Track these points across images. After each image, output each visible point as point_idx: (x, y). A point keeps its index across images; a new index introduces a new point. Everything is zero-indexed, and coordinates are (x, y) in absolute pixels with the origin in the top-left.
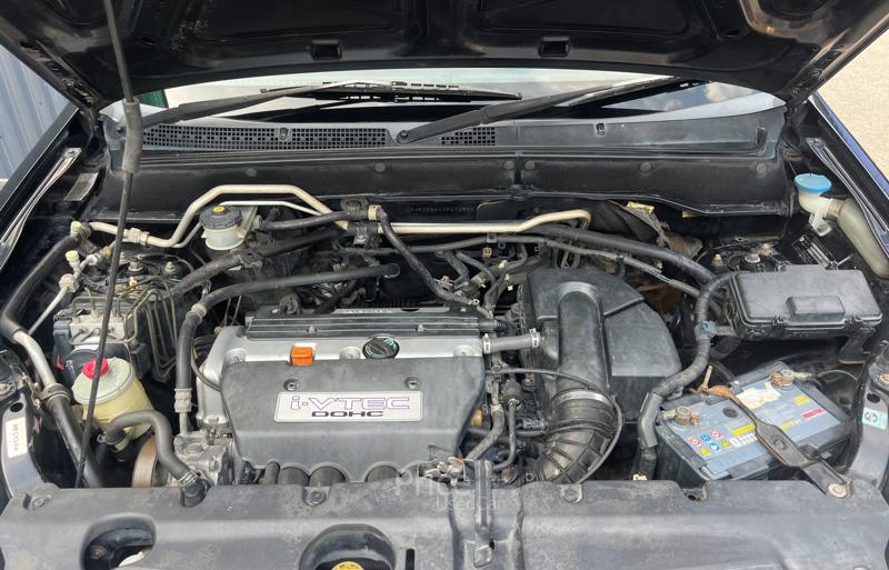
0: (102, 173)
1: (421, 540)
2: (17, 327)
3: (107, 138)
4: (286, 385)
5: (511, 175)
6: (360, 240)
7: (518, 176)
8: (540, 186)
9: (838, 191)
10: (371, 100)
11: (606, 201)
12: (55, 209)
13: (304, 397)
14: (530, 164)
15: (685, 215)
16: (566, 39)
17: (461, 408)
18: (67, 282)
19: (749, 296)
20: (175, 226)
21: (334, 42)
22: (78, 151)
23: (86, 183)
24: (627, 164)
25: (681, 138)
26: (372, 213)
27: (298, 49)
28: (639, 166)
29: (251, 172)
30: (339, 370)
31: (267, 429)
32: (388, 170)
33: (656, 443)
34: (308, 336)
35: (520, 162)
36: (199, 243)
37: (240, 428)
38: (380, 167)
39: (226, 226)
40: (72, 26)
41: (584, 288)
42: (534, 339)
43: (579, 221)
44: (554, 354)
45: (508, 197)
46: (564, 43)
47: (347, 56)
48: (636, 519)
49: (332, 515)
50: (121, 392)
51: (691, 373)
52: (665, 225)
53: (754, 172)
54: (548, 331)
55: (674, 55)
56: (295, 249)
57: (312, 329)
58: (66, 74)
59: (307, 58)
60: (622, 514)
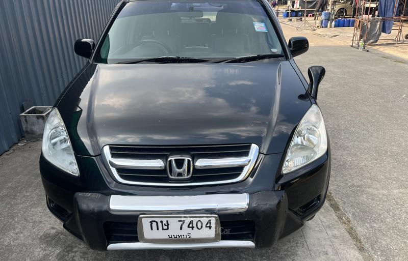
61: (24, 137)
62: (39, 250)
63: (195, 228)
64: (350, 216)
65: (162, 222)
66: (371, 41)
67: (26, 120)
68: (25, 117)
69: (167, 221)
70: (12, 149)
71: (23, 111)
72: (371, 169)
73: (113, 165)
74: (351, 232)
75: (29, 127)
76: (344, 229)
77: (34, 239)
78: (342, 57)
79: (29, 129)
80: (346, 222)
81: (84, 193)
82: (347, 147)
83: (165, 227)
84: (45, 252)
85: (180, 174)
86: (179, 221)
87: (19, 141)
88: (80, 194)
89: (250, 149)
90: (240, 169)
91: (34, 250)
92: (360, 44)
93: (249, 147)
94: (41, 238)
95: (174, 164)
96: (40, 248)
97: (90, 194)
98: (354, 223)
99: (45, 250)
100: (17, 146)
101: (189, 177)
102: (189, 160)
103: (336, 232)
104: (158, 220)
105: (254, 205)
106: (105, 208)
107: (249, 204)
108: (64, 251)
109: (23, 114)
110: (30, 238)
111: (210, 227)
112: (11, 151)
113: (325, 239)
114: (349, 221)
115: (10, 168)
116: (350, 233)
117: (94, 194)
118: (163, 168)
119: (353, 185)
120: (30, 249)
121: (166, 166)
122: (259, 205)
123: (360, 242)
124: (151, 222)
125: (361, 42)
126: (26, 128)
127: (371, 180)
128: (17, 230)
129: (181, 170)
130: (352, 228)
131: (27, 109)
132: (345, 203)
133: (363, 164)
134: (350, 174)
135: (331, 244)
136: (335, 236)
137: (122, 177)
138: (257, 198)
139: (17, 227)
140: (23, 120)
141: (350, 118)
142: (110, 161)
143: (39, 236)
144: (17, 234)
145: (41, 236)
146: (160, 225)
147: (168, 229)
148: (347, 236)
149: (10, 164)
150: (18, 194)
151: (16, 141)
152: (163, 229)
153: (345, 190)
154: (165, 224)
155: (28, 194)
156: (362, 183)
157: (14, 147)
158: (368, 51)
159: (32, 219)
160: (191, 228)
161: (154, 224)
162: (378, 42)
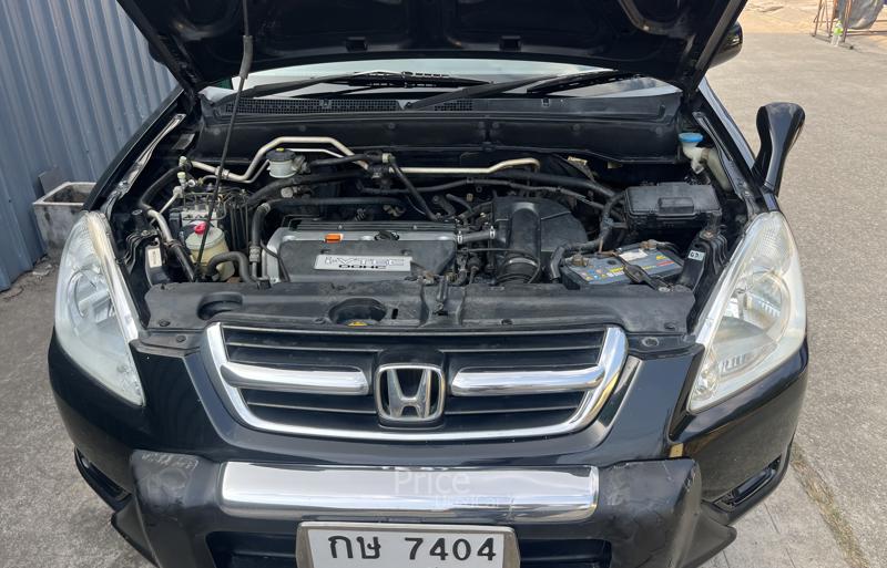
0: (197, 134)
1: (402, 305)
2: (149, 207)
3: (203, 109)
4: (322, 252)
5: (483, 133)
6: (376, 176)
7: (488, 134)
8: (504, 142)
9: (706, 143)
10: (388, 86)
11: (550, 154)
12: (167, 153)
13: (334, 257)
14: (496, 125)
15: (609, 167)
16: (518, 37)
17: (437, 265)
18: (177, 190)
19: (634, 199)
20: (247, 166)
21: (362, 38)
22: (184, 116)
23: (187, 140)
24: (563, 125)
25: (604, 110)
26: (385, 157)
27: (338, 44)
28: (572, 128)
29: (303, 128)
30: (358, 245)
31: (310, 274)
32: (397, 127)
33: (559, 276)
34: (338, 230)
35: (489, 123)
36: (266, 172)
37: (292, 273)
38: (392, 125)
39: (285, 160)
40: (192, 22)
41: (530, 206)
42: (492, 233)
43: (530, 165)
44: (504, 240)
45: (480, 149)
46: (516, 41)
47: (372, 49)
48: (535, 298)
49: (350, 294)
50: (217, 244)
51: (591, 244)
52: (595, 174)
53: (654, 133)
54: (501, 227)
55: (591, 51)
56: (332, 180)
57: (340, 227)
58: (182, 58)
59: (344, 50)
60: (526, 296)
61: (45, 255)
62: (69, 552)
63: (451, 557)
64: (831, 480)
65: (360, 540)
66: (861, 22)
67: (47, 217)
68: (45, 208)
69: (376, 539)
70: (17, 285)
71: (41, 193)
72: (877, 353)
73: (232, 379)
74: (835, 524)
75: (54, 231)
76: (817, 517)
77: (56, 523)
78: (794, 61)
79: (56, 236)
80: (822, 495)
81: (156, 454)
82: (817, 293)
83: (371, 553)
84: (81, 561)
85: (409, 410)
86: (407, 539)
87: (34, 265)
88: (146, 456)
89: (601, 342)
90: (574, 397)
91: (56, 551)
92: (835, 30)
93: (598, 337)
94: (72, 522)
95: (394, 382)
96: (71, 546)
97: (171, 457)
98: (842, 499)
99: (82, 553)
100: (30, 279)
101: (434, 417)
102: (434, 375)
103: (798, 525)
104: (352, 536)
105: (613, 501)
106: (209, 497)
107: (599, 498)
108: (126, 556)
109: (41, 202)
110: (47, 520)
111: (491, 555)
112: (16, 290)
113: (771, 544)
114: (830, 496)
115: (11, 332)
116: (833, 529)
117: (182, 457)
118: (366, 392)
119: (836, 397)
120: (46, 549)
121: (372, 386)
122: (625, 502)
123: (859, 554)
124: (333, 540)
125: (837, 27)
126: (48, 234)
127: (880, 382)
128: (19, 498)
129: (414, 399)
130: (837, 515)
131: (51, 190)
132: (817, 444)
133: (857, 340)
134: (827, 367)
135: (787, 557)
136: (795, 537)
137: (255, 410)
138: (622, 484)
139: (20, 489)
140: (40, 215)
141: (819, 218)
142: (223, 368)
143: (69, 516)
144: (17, 507)
145: (74, 516)
146: (356, 547)
147: (377, 556)
148: (826, 535)
149: (10, 323)
150: (27, 403)
151: (27, 265)
152: (364, 556)
153: (817, 409)
154: (369, 546)
155: (49, 403)
156: (858, 390)
157: (24, 281)
158: (852, 48)
159: (55, 469)
160: (439, 557)
161: (341, 545)
162: (874, 27)
